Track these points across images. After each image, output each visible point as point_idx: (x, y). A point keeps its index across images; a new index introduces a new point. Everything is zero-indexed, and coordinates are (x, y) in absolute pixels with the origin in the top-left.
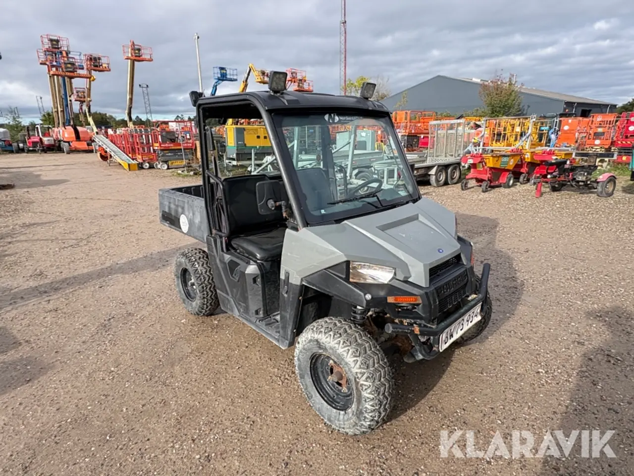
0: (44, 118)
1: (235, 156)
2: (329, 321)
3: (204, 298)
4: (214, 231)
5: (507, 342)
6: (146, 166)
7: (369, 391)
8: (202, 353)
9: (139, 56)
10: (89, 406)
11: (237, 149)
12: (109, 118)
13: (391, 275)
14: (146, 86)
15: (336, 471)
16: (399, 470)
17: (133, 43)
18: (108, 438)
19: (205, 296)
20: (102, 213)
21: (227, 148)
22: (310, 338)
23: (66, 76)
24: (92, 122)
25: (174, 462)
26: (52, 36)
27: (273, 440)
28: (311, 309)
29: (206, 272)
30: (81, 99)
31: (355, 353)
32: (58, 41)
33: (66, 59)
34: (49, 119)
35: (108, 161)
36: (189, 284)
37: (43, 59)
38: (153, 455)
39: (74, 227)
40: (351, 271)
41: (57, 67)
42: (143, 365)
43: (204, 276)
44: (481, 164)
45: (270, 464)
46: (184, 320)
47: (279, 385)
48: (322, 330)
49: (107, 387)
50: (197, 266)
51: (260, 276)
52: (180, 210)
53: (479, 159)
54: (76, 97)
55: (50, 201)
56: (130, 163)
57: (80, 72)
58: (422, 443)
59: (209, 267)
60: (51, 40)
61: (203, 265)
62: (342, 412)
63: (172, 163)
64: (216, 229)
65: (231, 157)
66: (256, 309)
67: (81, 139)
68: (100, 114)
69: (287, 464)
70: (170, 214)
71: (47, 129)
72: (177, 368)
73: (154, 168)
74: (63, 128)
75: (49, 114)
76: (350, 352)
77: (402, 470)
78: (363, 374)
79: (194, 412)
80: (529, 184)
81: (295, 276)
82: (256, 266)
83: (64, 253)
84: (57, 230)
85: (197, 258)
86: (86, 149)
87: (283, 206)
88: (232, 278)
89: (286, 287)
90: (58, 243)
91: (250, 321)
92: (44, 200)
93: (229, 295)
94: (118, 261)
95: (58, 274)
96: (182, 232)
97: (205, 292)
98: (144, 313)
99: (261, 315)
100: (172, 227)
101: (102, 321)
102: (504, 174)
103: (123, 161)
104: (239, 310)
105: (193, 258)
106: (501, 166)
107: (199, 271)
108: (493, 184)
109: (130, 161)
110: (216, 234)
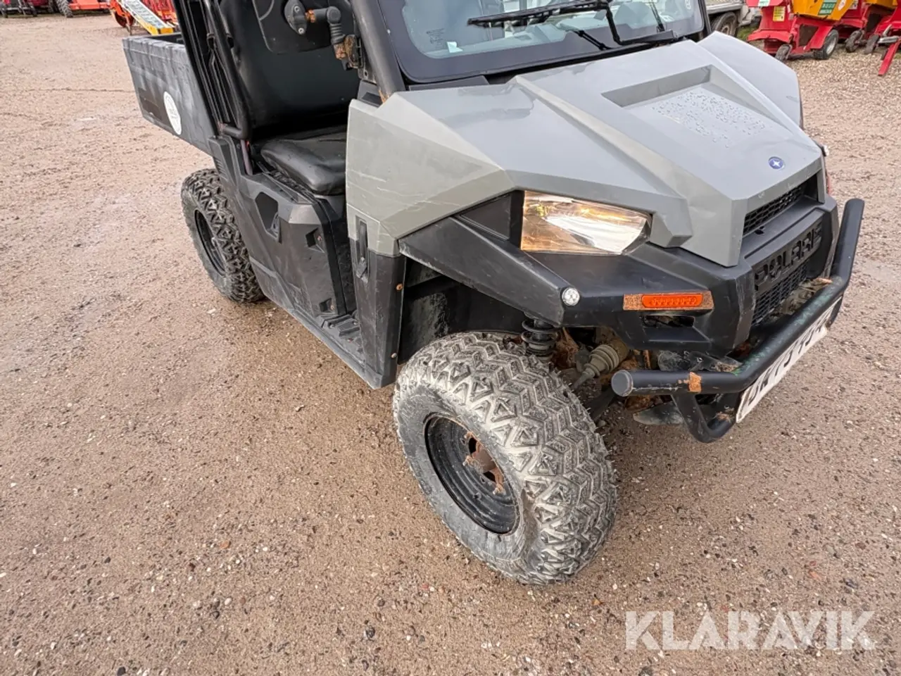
2: (465, 348)
3: (237, 271)
4: (222, 127)
5: (836, 367)
7: (556, 524)
8: (237, 376)
10: (13, 481)
13: (634, 233)
15: (474, 656)
16: (609, 658)
18: (34, 552)
19: (239, 267)
20: (104, 114)
22: (419, 383)
25: (149, 615)
27: (351, 571)
28: (430, 308)
29: (233, 219)
31: (526, 437)
35: (128, 25)
38: (112, 594)
39: (55, 138)
40: (524, 218)
42: (125, 399)
43: (230, 228)
44: (784, 8)
45: (339, 631)
46: (214, 310)
47: (373, 447)
48: (446, 369)
49: (54, 441)
50: (214, 207)
51: (321, 230)
52: (160, 82)
55: (27, 94)
56: (161, 27)
58: (661, 594)
61: (226, 205)
62: (492, 536)
64: (224, 122)
66: (322, 300)
69: (372, 632)
70: (149, 94)
72: (187, 405)
76: (514, 434)
77: (616, 659)
78: (543, 488)
79: (205, 501)
80: (862, 51)
81: (379, 233)
82: (311, 206)
83: (30, 183)
84: (25, 144)
85: (214, 191)
86: (98, 8)
87: (333, 23)
88: (269, 233)
89: (363, 259)
90: (23, 167)
91: (313, 324)
92: (18, 93)
93: (271, 269)
94: (116, 198)
95: (11, 220)
96: (174, 133)
97: (237, 260)
98: (145, 294)
99: (333, 313)
100: (160, 123)
101: (68, 309)
102: (823, 31)
103: (150, 25)
104: (293, 302)
105: (204, 190)
106: (823, 12)
107: (218, 218)
108: (797, 53)
109: (160, 24)
110: (226, 133)
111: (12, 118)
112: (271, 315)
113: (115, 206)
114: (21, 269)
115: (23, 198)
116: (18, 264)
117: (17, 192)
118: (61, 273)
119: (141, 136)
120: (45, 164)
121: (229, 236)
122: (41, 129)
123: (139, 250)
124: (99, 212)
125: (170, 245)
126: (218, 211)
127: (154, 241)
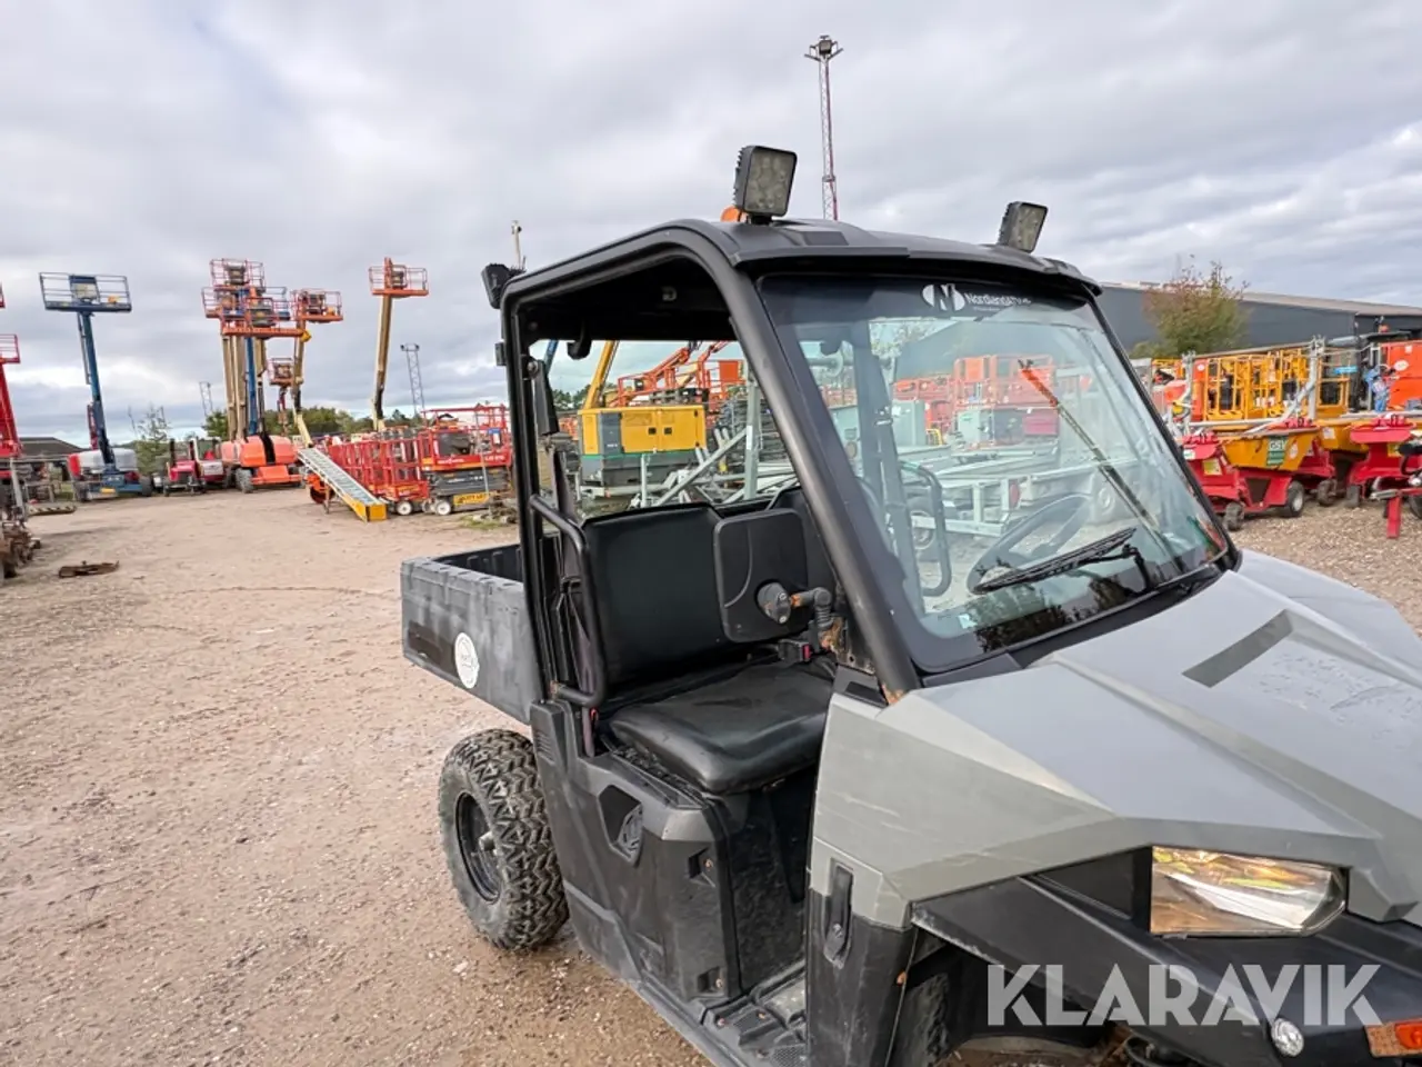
0: (210, 424)
1: (600, 475)
3: (524, 897)
4: (556, 688)
6: (405, 509)
9: (402, 288)
11: (605, 461)
12: (339, 418)
14: (413, 347)
17: (390, 262)
19: (528, 891)
20: (289, 623)
21: (583, 459)
23: (255, 335)
24: (302, 427)
26: (233, 260)
28: (925, 1002)
29: (530, 811)
30: (283, 381)
32: (243, 270)
33: (255, 302)
34: (218, 426)
35: (326, 502)
36: (481, 845)
37: (212, 304)
39: (218, 661)
41: (238, 319)
43: (523, 826)
44: (1216, 461)
46: (464, 964)
50: (503, 793)
51: (713, 851)
52: (455, 620)
53: (1212, 449)
54: (272, 377)
55: (184, 597)
56: (370, 504)
57: (283, 325)
59: (539, 795)
60: (231, 270)
61: (520, 789)
63: (461, 501)
64: (560, 682)
65: (592, 478)
66: (703, 971)
67: (277, 460)
68: (323, 409)
70: (428, 631)
71: (211, 444)
73: (421, 511)
74: (243, 441)
75: (218, 415)
80: (1343, 503)
81: (878, 890)
82: (698, 812)
83: (176, 735)
84: (175, 671)
85: (505, 766)
86: (288, 480)
87: (821, 606)
88: (614, 849)
89: (837, 927)
90: (169, 706)
91: (681, 1014)
92: (171, 596)
93: (604, 907)
94: (304, 755)
95: (143, 798)
96: (460, 685)
97: (527, 880)
98: (348, 934)
99: (720, 994)
100: (435, 668)
101: (220, 966)
102: (1279, 485)
103: (356, 502)
104: (640, 965)
105: (490, 765)
106: (1269, 462)
107: (508, 810)
108: (1253, 509)
109: (370, 500)
110: (561, 697)
111: (160, 631)
112: (562, 975)
113: (302, 769)
114: (148, 888)
115: (164, 758)
116: (145, 879)
117: (157, 748)
118: (214, 893)
119: (342, 655)
120: (202, 702)
121: (521, 840)
122: (200, 648)
123: (338, 846)
124: (277, 779)
125: (386, 836)
126: (508, 800)
127: (361, 831)
